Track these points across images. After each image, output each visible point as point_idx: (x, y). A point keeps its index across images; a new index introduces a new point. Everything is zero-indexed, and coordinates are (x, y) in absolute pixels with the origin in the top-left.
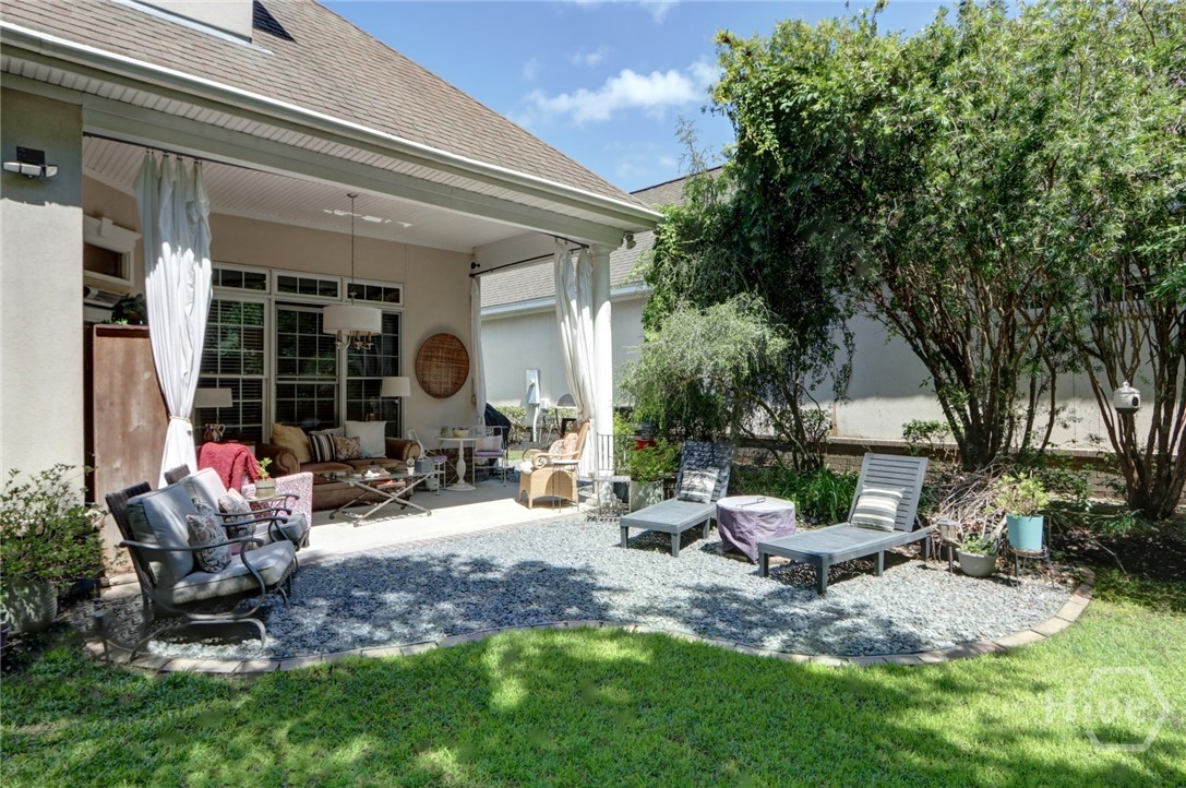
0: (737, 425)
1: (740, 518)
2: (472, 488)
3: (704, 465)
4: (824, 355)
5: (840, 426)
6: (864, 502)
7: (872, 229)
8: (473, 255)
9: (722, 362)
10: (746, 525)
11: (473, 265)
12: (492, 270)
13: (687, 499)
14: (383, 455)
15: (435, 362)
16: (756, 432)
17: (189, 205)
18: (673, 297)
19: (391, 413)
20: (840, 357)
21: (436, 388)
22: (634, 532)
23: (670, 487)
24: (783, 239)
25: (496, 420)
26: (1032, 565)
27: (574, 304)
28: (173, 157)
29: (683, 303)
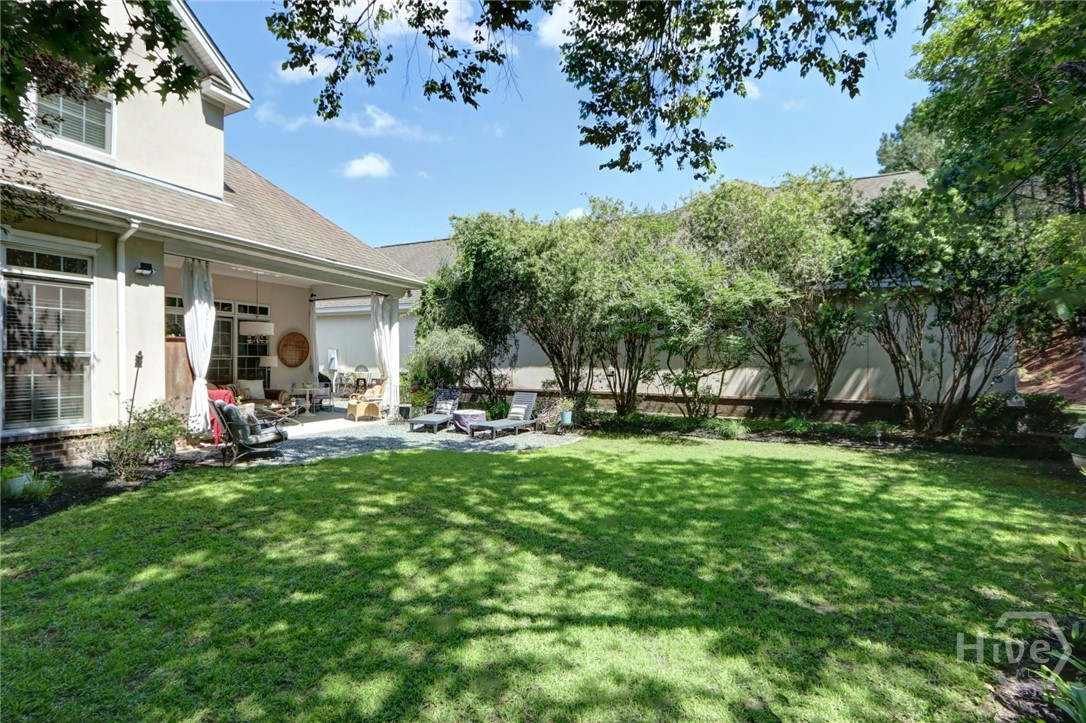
0: (462, 382)
1: (463, 418)
2: (314, 415)
3: (447, 398)
4: (505, 349)
5: (515, 382)
6: (513, 410)
7: (518, 306)
8: (311, 290)
9: (456, 355)
10: (465, 420)
11: (312, 295)
12: (324, 299)
13: (438, 413)
14: (263, 397)
15: (289, 348)
16: (472, 385)
17: (205, 283)
18: (432, 323)
19: (264, 375)
20: (513, 350)
21: (289, 362)
22: (415, 427)
23: (430, 409)
24: (484, 301)
25: (324, 380)
26: (567, 428)
27: (381, 324)
28: (196, 261)
29: (437, 327)
